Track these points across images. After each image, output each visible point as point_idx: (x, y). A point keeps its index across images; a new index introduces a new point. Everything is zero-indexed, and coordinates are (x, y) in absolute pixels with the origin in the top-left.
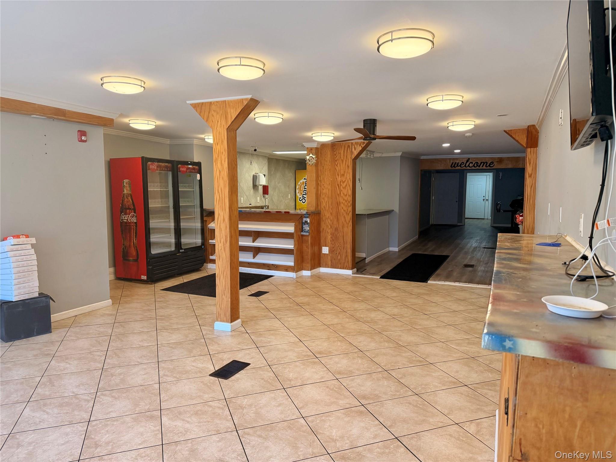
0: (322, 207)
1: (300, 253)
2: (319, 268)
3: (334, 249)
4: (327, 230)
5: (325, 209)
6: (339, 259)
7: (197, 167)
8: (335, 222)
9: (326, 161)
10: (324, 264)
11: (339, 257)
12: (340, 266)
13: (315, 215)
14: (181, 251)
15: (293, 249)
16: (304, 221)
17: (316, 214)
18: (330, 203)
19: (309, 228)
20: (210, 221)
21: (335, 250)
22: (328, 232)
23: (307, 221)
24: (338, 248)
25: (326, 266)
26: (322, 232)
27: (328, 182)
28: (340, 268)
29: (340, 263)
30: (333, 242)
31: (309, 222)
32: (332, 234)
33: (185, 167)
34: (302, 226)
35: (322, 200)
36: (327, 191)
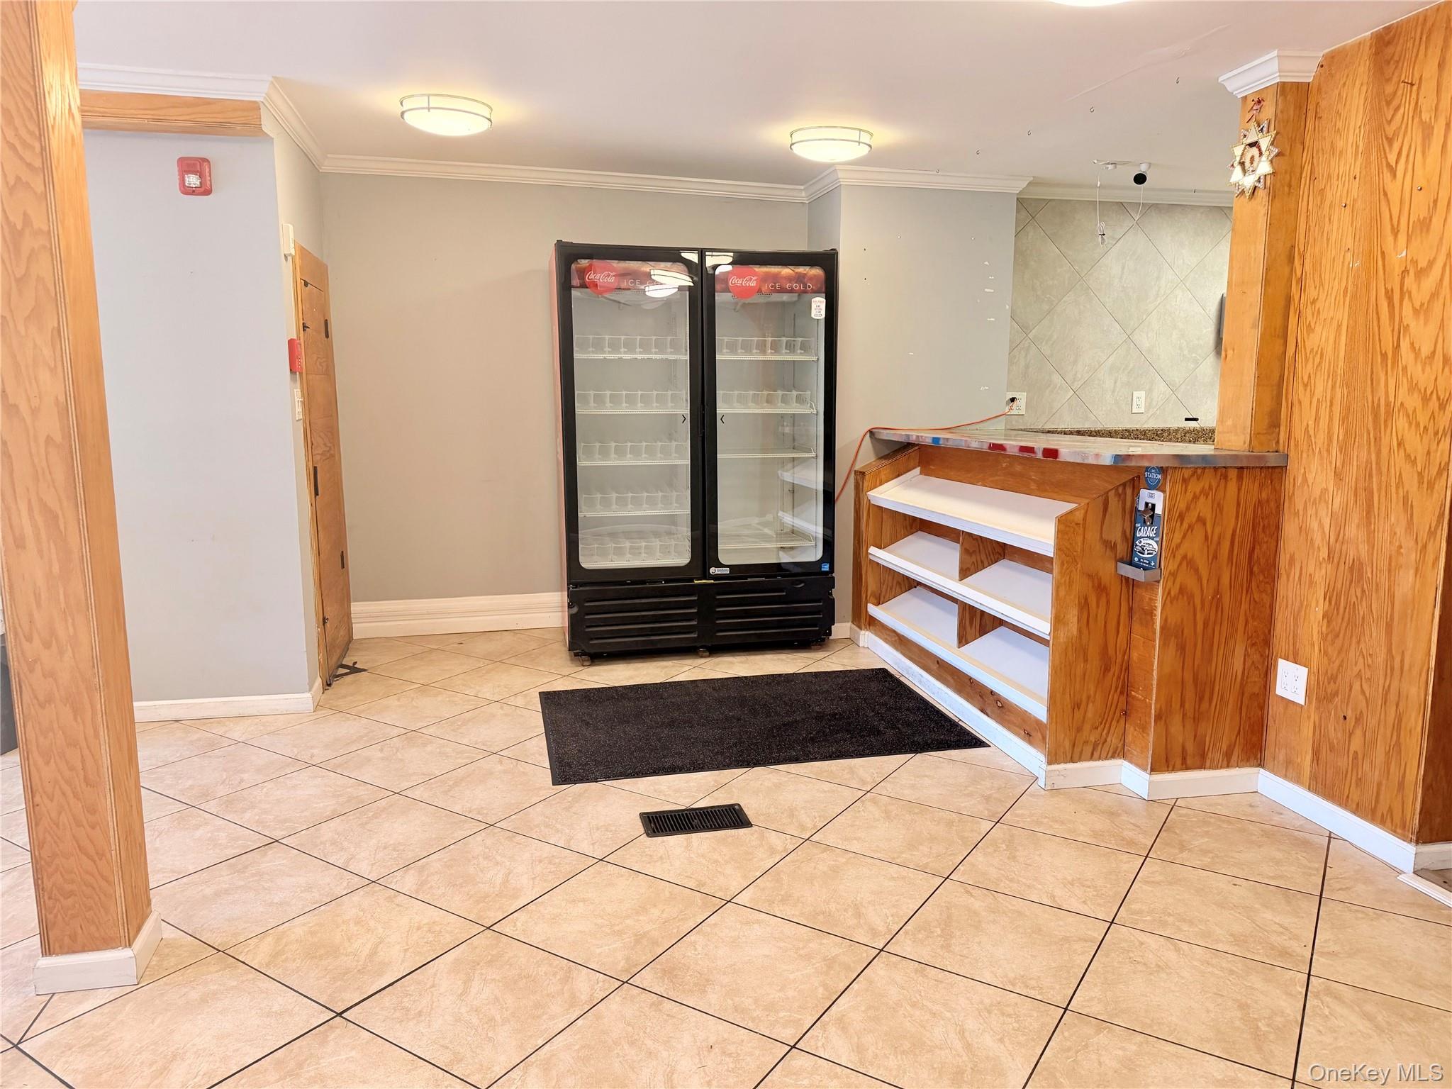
0: (1298, 432)
1: (1106, 669)
2: (1255, 770)
3: (1332, 687)
4: (1311, 569)
5: (1310, 445)
6: (1356, 753)
7: (817, 272)
8: (1353, 530)
9: (1341, 152)
10: (1281, 756)
11: (1356, 744)
12: (1355, 796)
13: (1226, 477)
14: (713, 571)
15: (1048, 638)
16: (1141, 507)
17: (1233, 474)
18: (1337, 408)
19: (1155, 546)
20: (883, 477)
21: (1336, 694)
22: (1312, 583)
23: (1154, 506)
24: (1356, 687)
25: (1289, 771)
26: (1284, 577)
27: (1340, 283)
28: (1357, 810)
29: (1359, 781)
30: (1333, 643)
31: (1159, 510)
32: (1331, 596)
33: (755, 274)
34: (1135, 529)
35: (1301, 396)
36: (1327, 339)
